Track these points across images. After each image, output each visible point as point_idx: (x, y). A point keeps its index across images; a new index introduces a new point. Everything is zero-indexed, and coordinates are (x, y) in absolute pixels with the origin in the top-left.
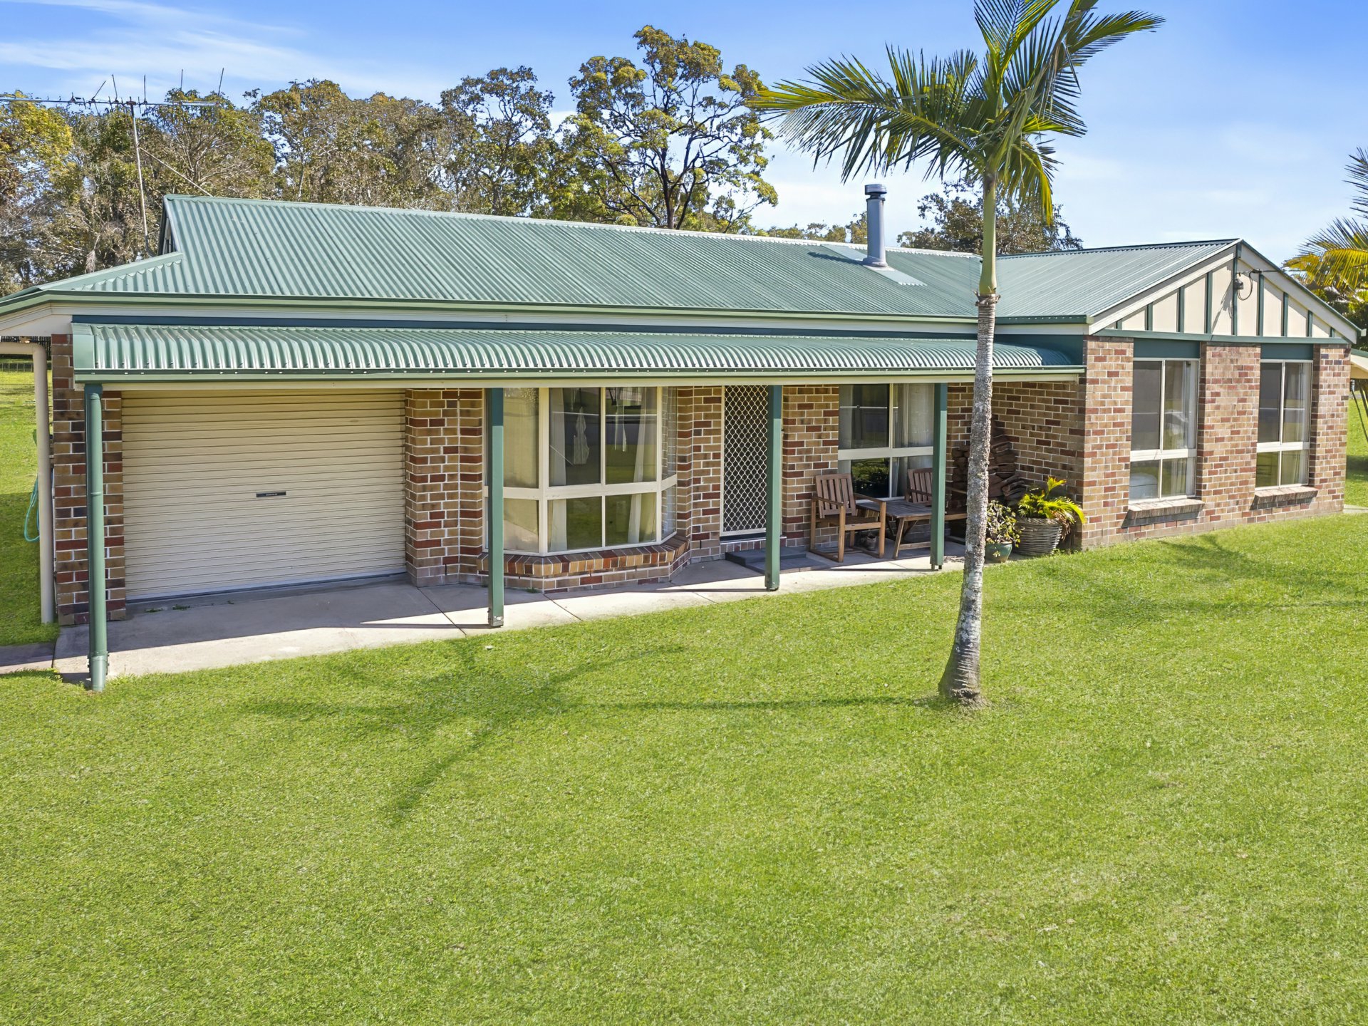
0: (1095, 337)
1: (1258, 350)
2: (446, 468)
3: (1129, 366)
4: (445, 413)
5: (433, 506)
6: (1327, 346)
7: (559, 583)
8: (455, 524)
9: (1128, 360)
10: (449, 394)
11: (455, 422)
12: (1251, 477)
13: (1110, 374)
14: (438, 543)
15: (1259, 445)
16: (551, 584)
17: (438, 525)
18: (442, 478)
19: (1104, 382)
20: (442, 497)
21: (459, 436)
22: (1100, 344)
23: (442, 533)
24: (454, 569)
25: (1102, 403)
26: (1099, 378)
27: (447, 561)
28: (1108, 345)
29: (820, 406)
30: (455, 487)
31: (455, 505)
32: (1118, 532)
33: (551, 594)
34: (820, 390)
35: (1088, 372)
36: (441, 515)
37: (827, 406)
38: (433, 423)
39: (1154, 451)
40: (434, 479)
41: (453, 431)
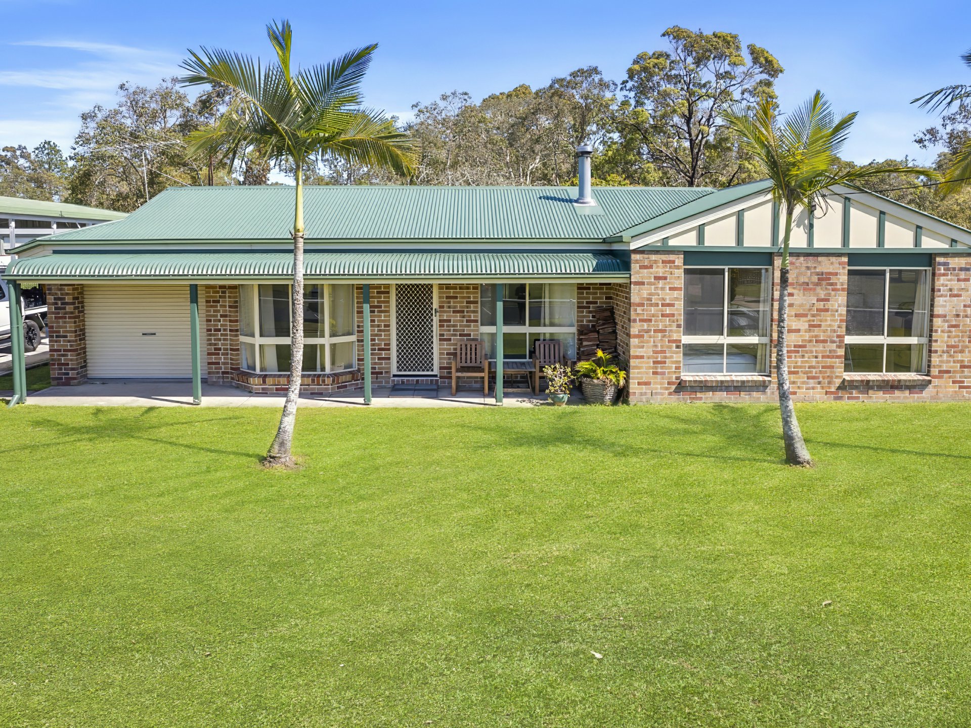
0: (636, 251)
1: (845, 259)
2: (222, 325)
3: (680, 273)
4: (220, 297)
5: (215, 344)
6: (945, 255)
7: (263, 389)
8: (227, 354)
9: (678, 267)
10: (221, 287)
11: (225, 302)
12: (839, 364)
13: (657, 278)
14: (218, 363)
15: (846, 337)
16: (258, 389)
17: (218, 354)
18: (219, 330)
19: (650, 284)
20: (220, 340)
21: (227, 308)
22: (646, 256)
23: (220, 359)
24: (228, 378)
25: (650, 300)
26: (646, 281)
27: (223, 373)
28: (653, 257)
29: (463, 298)
30: (226, 335)
31: (227, 345)
32: (670, 394)
33: (258, 394)
34: (462, 287)
35: (632, 277)
36: (220, 349)
37: (469, 297)
38: (214, 302)
39: (717, 337)
40: (216, 330)
41: (225, 306)
